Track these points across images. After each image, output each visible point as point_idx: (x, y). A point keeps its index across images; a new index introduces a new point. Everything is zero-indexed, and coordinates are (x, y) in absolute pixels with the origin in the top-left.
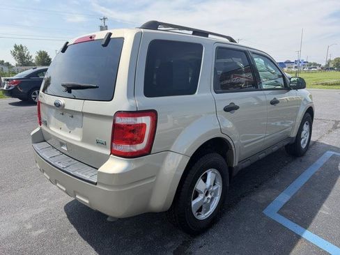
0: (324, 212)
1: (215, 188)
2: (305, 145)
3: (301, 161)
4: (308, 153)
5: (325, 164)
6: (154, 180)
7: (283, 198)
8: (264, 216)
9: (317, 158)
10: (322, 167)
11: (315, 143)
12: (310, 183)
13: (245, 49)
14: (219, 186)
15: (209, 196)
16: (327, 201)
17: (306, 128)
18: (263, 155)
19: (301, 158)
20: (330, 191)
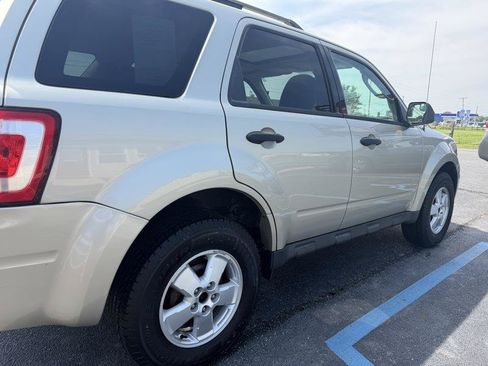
0: (447, 353)
1: (225, 288)
2: (439, 229)
3: (429, 255)
4: (444, 243)
5: (471, 264)
6: (52, 260)
7: (374, 318)
8: (326, 350)
9: (459, 252)
10: (465, 269)
11: (461, 228)
12: (435, 294)
13: (315, 41)
14: (236, 285)
15: (210, 303)
16: (459, 332)
17: (441, 198)
18: (346, 236)
19: (431, 251)
20: (469, 312)
